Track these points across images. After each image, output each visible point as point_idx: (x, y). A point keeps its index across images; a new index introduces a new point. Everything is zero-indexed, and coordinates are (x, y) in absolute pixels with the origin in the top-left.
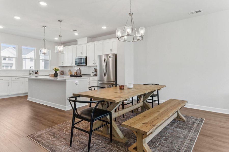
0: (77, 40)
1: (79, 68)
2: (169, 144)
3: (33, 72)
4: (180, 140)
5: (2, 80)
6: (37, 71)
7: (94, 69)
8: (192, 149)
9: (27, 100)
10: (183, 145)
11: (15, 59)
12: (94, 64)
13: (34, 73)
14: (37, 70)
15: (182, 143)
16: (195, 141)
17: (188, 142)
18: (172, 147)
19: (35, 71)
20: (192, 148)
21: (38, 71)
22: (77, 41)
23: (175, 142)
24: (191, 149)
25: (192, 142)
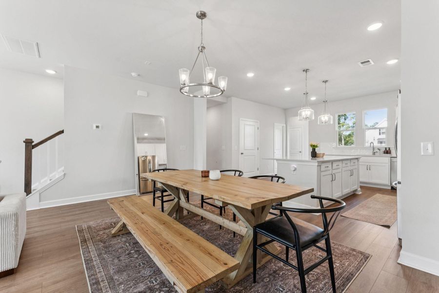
2: (118, 254)
4: (113, 269)
8: (85, 270)
10: (102, 266)
15: (105, 267)
16: (91, 285)
17: (99, 275)
18: (111, 253)
20: (87, 271)
23: (116, 261)
24: (87, 268)
25: (94, 281)
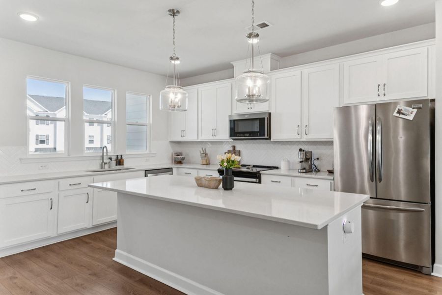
0: (234, 65)
1: (234, 147)
3: (111, 159)
5: (33, 192)
6: (119, 157)
7: (301, 150)
9: (114, 259)
11: (63, 123)
12: (299, 137)
13: (114, 163)
14: (119, 154)
19: (115, 157)
21: (121, 156)
22: (232, 67)
